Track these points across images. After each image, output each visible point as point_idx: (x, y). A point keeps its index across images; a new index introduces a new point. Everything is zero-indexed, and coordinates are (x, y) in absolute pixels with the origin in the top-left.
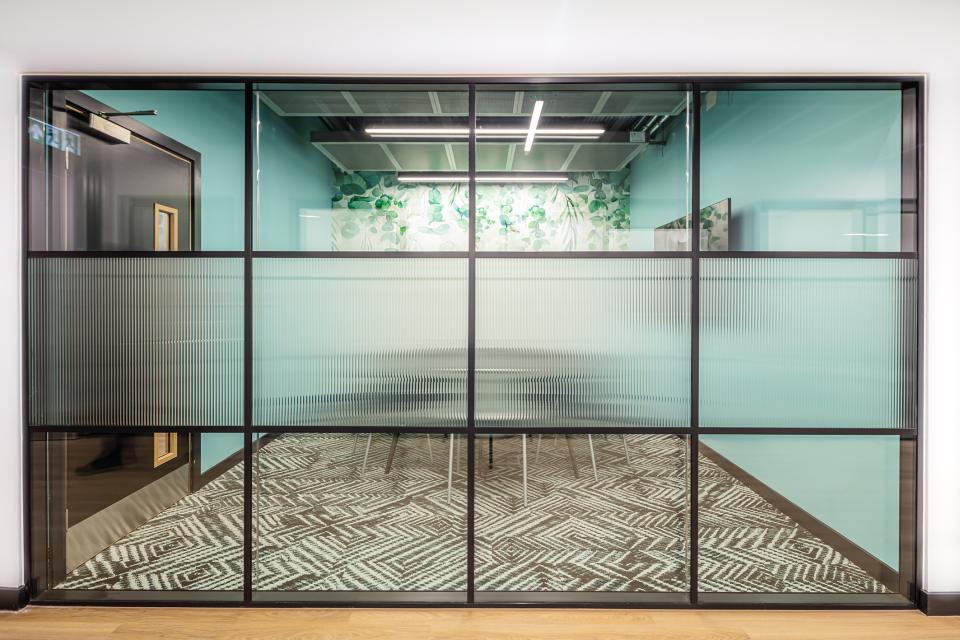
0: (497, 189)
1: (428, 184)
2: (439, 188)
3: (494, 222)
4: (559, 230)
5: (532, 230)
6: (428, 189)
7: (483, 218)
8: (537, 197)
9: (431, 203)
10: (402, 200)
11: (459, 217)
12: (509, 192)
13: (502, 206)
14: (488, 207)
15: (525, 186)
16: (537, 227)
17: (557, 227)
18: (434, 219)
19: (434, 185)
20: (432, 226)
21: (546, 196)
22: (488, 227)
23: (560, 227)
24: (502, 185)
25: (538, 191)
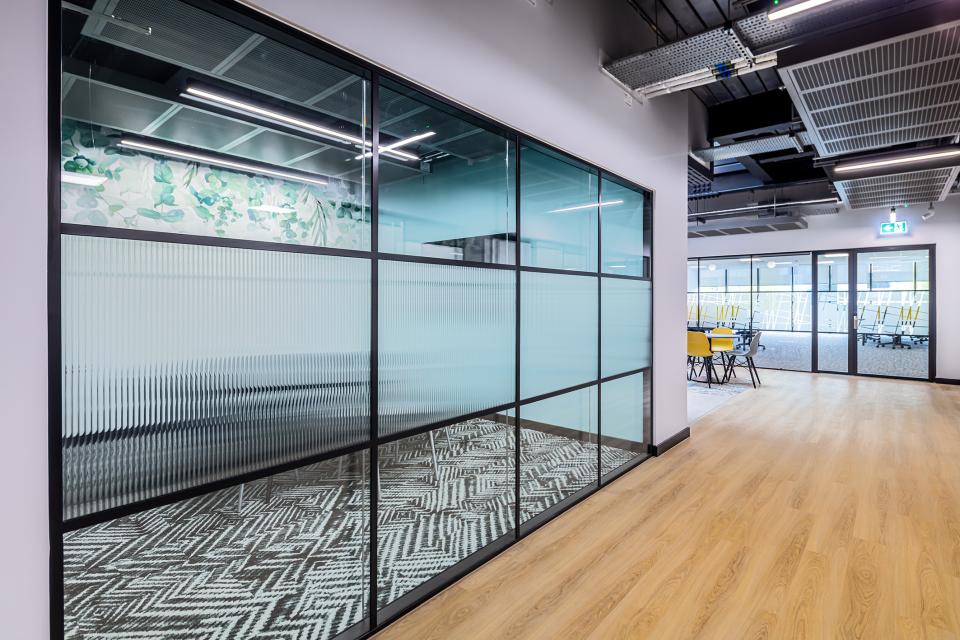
0: (245, 179)
1: (153, 155)
2: (168, 163)
3: (241, 215)
4: (310, 232)
5: (283, 229)
6: (153, 162)
7: (229, 209)
8: (288, 195)
9: (157, 180)
10: (112, 168)
11: (197, 203)
12: (259, 185)
13: (251, 199)
14: (234, 198)
15: (276, 181)
16: (288, 226)
17: (308, 229)
18: (163, 201)
19: (163, 158)
20: (159, 209)
21: (298, 196)
22: (234, 220)
23: (311, 229)
24: (251, 175)
25: (288, 189)
